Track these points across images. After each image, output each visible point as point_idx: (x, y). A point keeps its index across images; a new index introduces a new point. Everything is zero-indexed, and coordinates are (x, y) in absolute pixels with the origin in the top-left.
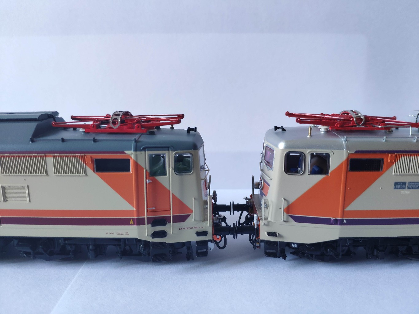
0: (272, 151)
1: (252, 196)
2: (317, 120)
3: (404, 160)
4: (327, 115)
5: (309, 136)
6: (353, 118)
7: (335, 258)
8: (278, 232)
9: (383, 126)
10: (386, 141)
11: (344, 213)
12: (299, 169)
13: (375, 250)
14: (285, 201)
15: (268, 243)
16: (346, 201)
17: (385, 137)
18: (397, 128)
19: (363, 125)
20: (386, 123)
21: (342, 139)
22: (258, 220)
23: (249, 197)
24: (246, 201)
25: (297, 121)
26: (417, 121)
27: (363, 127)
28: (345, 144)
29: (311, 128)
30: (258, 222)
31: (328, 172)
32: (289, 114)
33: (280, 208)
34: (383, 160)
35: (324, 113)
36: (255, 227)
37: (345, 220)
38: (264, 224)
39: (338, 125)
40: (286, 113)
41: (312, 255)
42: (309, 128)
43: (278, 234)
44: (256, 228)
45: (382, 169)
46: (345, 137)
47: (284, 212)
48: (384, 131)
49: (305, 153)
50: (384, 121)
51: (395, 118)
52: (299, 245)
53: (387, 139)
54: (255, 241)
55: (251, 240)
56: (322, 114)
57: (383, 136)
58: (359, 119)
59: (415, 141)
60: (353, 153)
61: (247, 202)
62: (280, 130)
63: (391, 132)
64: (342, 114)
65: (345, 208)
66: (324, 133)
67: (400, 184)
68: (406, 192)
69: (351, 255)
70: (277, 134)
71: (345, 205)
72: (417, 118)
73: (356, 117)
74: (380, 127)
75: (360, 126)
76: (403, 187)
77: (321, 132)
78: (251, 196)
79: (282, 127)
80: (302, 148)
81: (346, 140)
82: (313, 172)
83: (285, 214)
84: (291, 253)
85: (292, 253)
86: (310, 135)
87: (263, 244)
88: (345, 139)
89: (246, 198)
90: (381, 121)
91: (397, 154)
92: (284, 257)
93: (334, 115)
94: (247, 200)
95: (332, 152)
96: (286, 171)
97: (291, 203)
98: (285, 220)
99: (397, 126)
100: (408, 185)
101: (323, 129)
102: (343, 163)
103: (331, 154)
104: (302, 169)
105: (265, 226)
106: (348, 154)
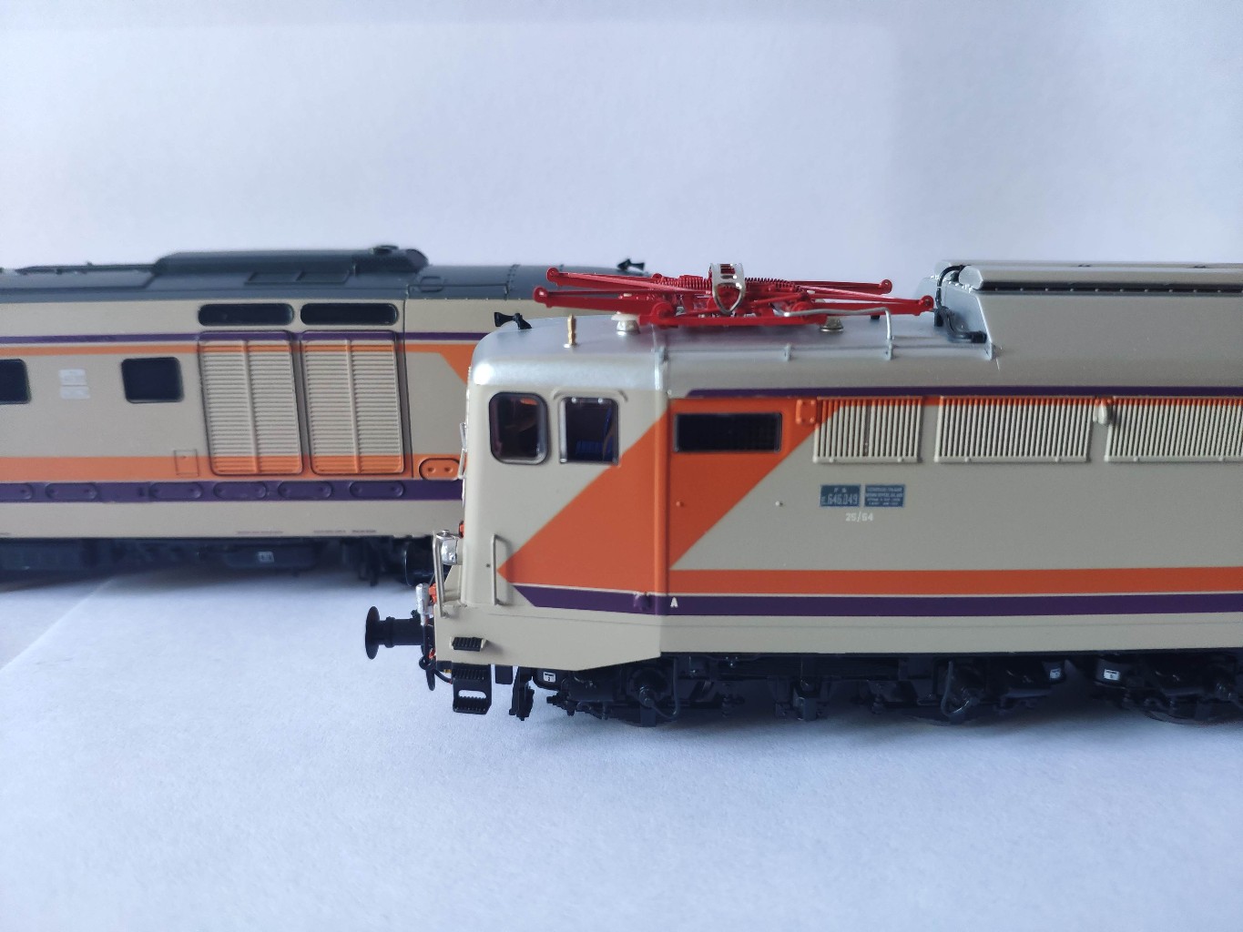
6: (712, 287)
8: (483, 635)
9: (799, 313)
13: (795, 694)
16: (675, 543)
17: (788, 347)
21: (655, 357)
29: (573, 321)
31: (617, 455)
33: (485, 566)
34: (780, 415)
37: (674, 600)
42: (570, 321)
43: (486, 642)
45: (779, 445)
46: (662, 348)
47: (498, 577)
49: (546, 400)
59: (888, 356)
60: (684, 396)
62: (513, 324)
65: (673, 564)
66: (625, 337)
68: (861, 516)
70: (501, 336)
74: (787, 314)
76: (851, 501)
77: (616, 333)
82: (574, 455)
86: (574, 343)
92: (524, 714)
95: (623, 393)
96: (496, 453)
100: (868, 495)
101: (624, 324)
102: (654, 426)
103: (621, 400)
104: (542, 447)
105: (448, 621)
106: (669, 400)
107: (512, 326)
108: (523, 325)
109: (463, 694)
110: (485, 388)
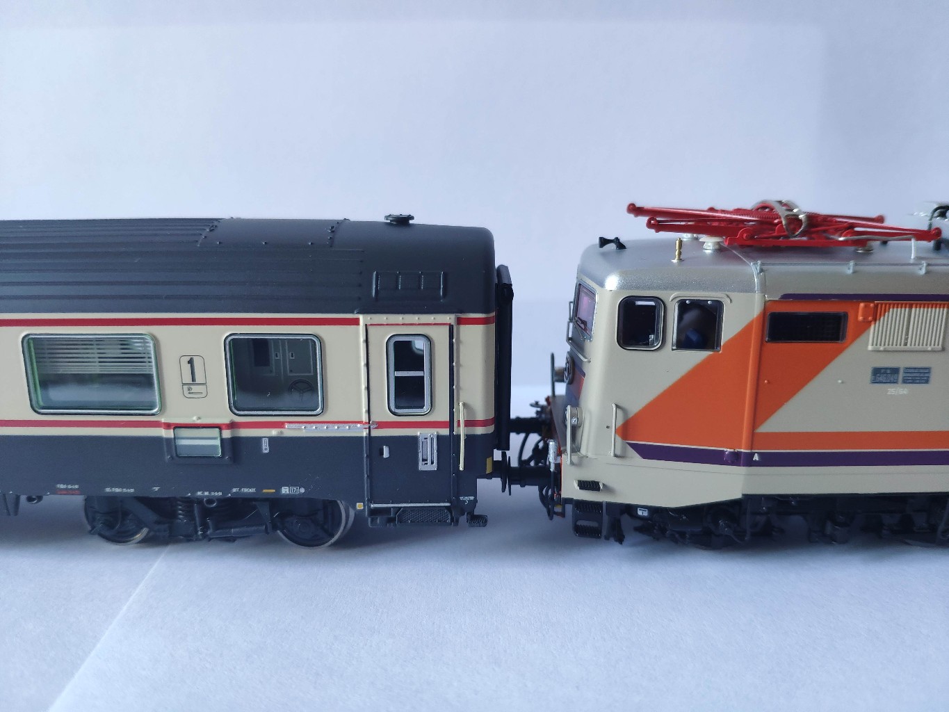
0: (592, 294)
1: (551, 400)
2: (700, 223)
3: (896, 315)
4: (723, 211)
5: (675, 261)
6: (780, 218)
7: (736, 540)
8: (602, 479)
9: (849, 238)
10: (854, 272)
11: (754, 438)
12: (652, 337)
13: (829, 524)
14: (619, 411)
15: (580, 505)
16: (760, 412)
17: (852, 263)
18: (885, 243)
19: (803, 234)
20: (857, 229)
21: (753, 268)
22: (560, 453)
24: (534, 410)
25: (649, 225)
26: (930, 225)
27: (805, 238)
28: (758, 277)
29: (681, 242)
30: (559, 458)
31: (718, 344)
32: (635, 210)
33: (608, 427)
34: (846, 315)
35: (717, 207)
36: (552, 470)
37: (756, 454)
38: (572, 463)
39: (745, 235)
40: (630, 205)
41: (682, 535)
42: (677, 242)
43: (604, 485)
44: (554, 472)
45: (843, 338)
46: (759, 262)
47: (617, 436)
48: (852, 248)
49: (666, 301)
50: (852, 226)
51: (880, 219)
52: (655, 511)
53: (857, 268)
54: (552, 502)
55: (543, 498)
56: (712, 209)
57: (849, 260)
58: (794, 221)
59: (923, 271)
60: (777, 299)
61: (537, 413)
62: (612, 245)
63: (868, 252)
64: (758, 209)
65: (757, 428)
66: (711, 254)
67: (885, 373)
68: (898, 391)
69: (774, 533)
70: (604, 255)
71: (756, 421)
72: (931, 219)
73: (787, 216)
74: (842, 239)
75: (796, 236)
76: (892, 379)
77: (707, 251)
78: (547, 399)
79: (617, 239)
80: (658, 288)
81: (762, 270)
82: (684, 343)
83: (619, 439)
84: (636, 530)
85: (639, 530)
86: (679, 259)
87: (569, 508)
88: (758, 268)
89: (536, 404)
90: (847, 226)
91: (880, 302)
92: (620, 540)
93: (738, 211)
94: (539, 409)
95: (728, 296)
96: (622, 342)
97: (631, 415)
98: (618, 453)
99: (884, 238)
100: (906, 375)
101: (709, 244)
102: (752, 322)
103: (726, 302)
104: (657, 338)
105: (573, 468)
106: (765, 302)
107: (612, 246)
108: (621, 246)
109: (580, 523)
110: (616, 293)
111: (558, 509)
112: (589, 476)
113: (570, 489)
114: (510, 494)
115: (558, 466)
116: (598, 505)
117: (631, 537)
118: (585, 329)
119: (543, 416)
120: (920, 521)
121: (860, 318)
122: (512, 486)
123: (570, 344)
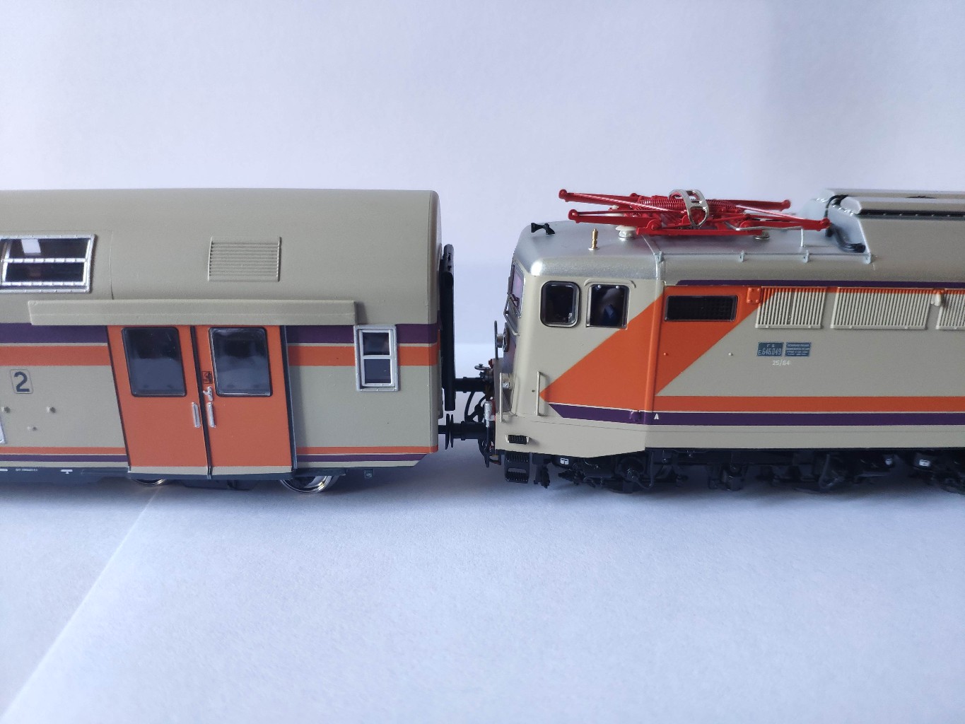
0: (522, 276)
3: (779, 299)
5: (591, 249)
6: (686, 209)
7: (642, 486)
8: (529, 434)
9: (746, 228)
10: (744, 260)
11: (654, 401)
12: (571, 314)
13: (725, 473)
14: (542, 377)
15: (511, 455)
17: (744, 252)
22: (494, 411)
23: (486, 365)
24: (479, 372)
27: (705, 229)
28: (658, 266)
29: (597, 232)
30: (493, 416)
31: (625, 322)
32: (566, 196)
33: (533, 391)
34: (736, 298)
36: (488, 427)
37: (657, 415)
38: (503, 420)
39: (653, 226)
40: (561, 191)
41: (597, 481)
42: (594, 232)
43: (529, 438)
44: (489, 429)
45: (734, 317)
46: (661, 252)
47: (540, 398)
49: (580, 286)
51: (786, 205)
52: (574, 460)
53: (747, 257)
54: (489, 452)
56: (634, 197)
57: (741, 249)
58: (697, 212)
59: (806, 260)
60: (675, 284)
61: (481, 374)
64: (673, 196)
65: (658, 392)
66: (625, 242)
67: (770, 347)
68: (783, 362)
69: (677, 480)
70: (535, 239)
71: (656, 387)
72: (827, 207)
73: (692, 207)
74: (738, 229)
75: (698, 226)
76: (777, 352)
77: (621, 239)
78: (490, 362)
79: (547, 224)
80: (575, 274)
81: (662, 259)
83: (542, 401)
84: (560, 475)
85: (562, 475)
86: (596, 248)
88: (659, 257)
89: (481, 367)
90: (744, 217)
91: (765, 286)
92: (546, 484)
93: (657, 200)
94: (483, 371)
95: (632, 282)
96: (544, 320)
97: (553, 380)
98: (542, 412)
100: (788, 349)
101: (624, 234)
102: (653, 304)
103: (631, 287)
104: (574, 316)
105: (504, 425)
106: (664, 287)
108: (550, 231)
109: (510, 470)
110: (540, 278)
111: (495, 458)
112: (517, 432)
113: (502, 442)
114: (452, 446)
115: (493, 423)
116: (525, 456)
117: (555, 481)
118: (517, 307)
119: (486, 377)
120: (806, 472)
121: (748, 301)
122: (455, 440)
123: (507, 318)
